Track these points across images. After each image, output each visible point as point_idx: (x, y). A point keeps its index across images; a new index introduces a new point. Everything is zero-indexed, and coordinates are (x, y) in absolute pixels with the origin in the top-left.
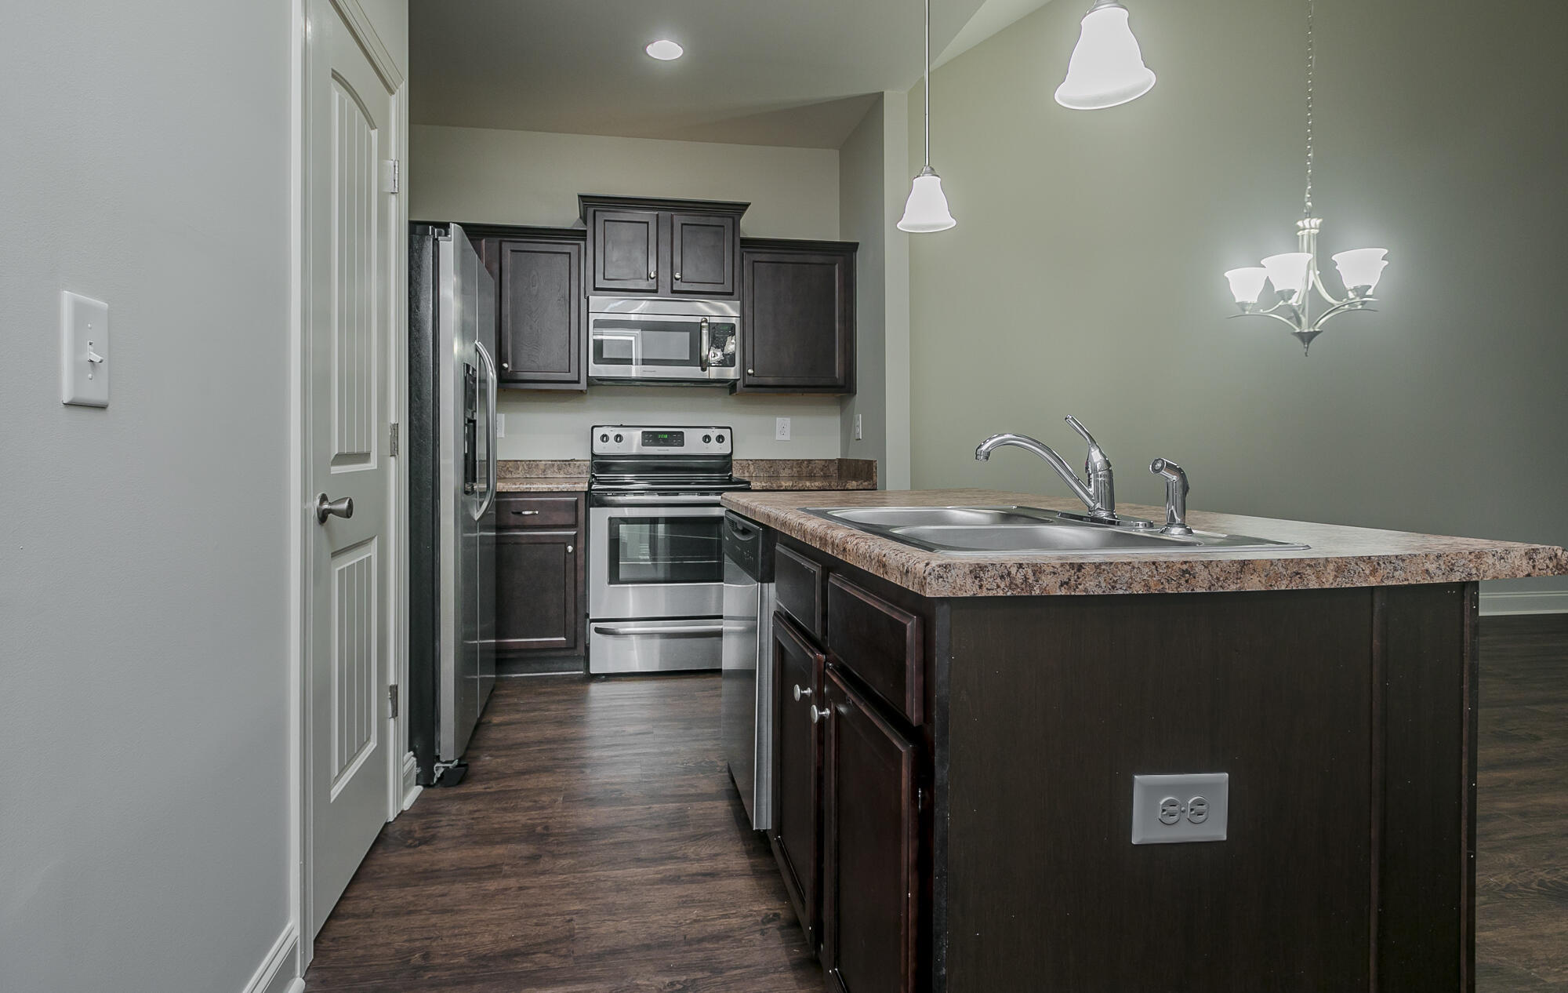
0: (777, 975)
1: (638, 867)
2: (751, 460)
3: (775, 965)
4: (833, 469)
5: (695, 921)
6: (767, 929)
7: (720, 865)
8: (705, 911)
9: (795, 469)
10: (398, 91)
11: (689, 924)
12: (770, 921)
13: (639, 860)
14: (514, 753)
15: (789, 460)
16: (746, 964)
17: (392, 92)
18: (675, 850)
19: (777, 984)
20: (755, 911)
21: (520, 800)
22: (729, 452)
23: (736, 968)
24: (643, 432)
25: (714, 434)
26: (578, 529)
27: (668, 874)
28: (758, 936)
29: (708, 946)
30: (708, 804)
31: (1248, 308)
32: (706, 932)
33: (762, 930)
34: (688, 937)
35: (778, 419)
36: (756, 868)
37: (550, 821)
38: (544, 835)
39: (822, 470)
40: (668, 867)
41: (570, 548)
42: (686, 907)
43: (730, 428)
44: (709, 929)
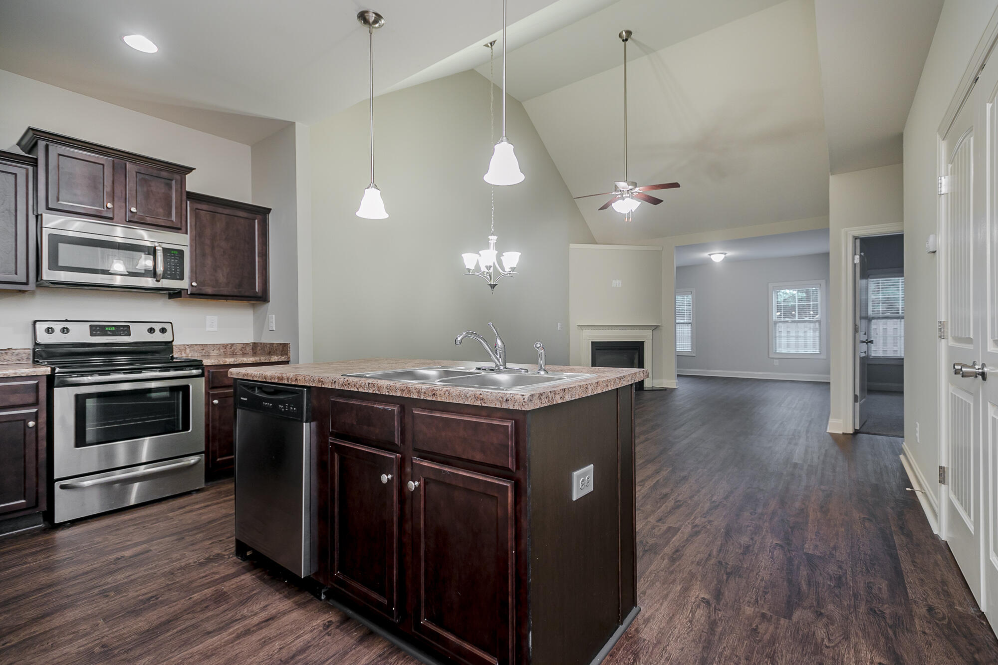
0: (354, 651)
1: (212, 637)
2: (187, 345)
3: (349, 647)
4: (249, 349)
5: (281, 649)
6: (330, 631)
7: (272, 611)
8: (283, 640)
9: (221, 350)
11: (277, 652)
12: (328, 626)
13: (209, 633)
14: (14, 606)
15: (217, 344)
16: (331, 655)
18: (233, 616)
19: (357, 655)
20: (315, 626)
21: (56, 638)
22: (171, 340)
23: (327, 660)
24: (90, 326)
25: (157, 327)
26: (39, 406)
27: (239, 631)
28: (327, 637)
29: (300, 658)
30: (237, 580)
31: (471, 271)
32: (292, 650)
33: (327, 633)
34: (282, 659)
35: (207, 317)
36: (297, 603)
37: (104, 640)
38: (105, 652)
39: (241, 350)
40: (236, 628)
41: (31, 424)
42: (268, 644)
43: (171, 323)
44: (294, 649)
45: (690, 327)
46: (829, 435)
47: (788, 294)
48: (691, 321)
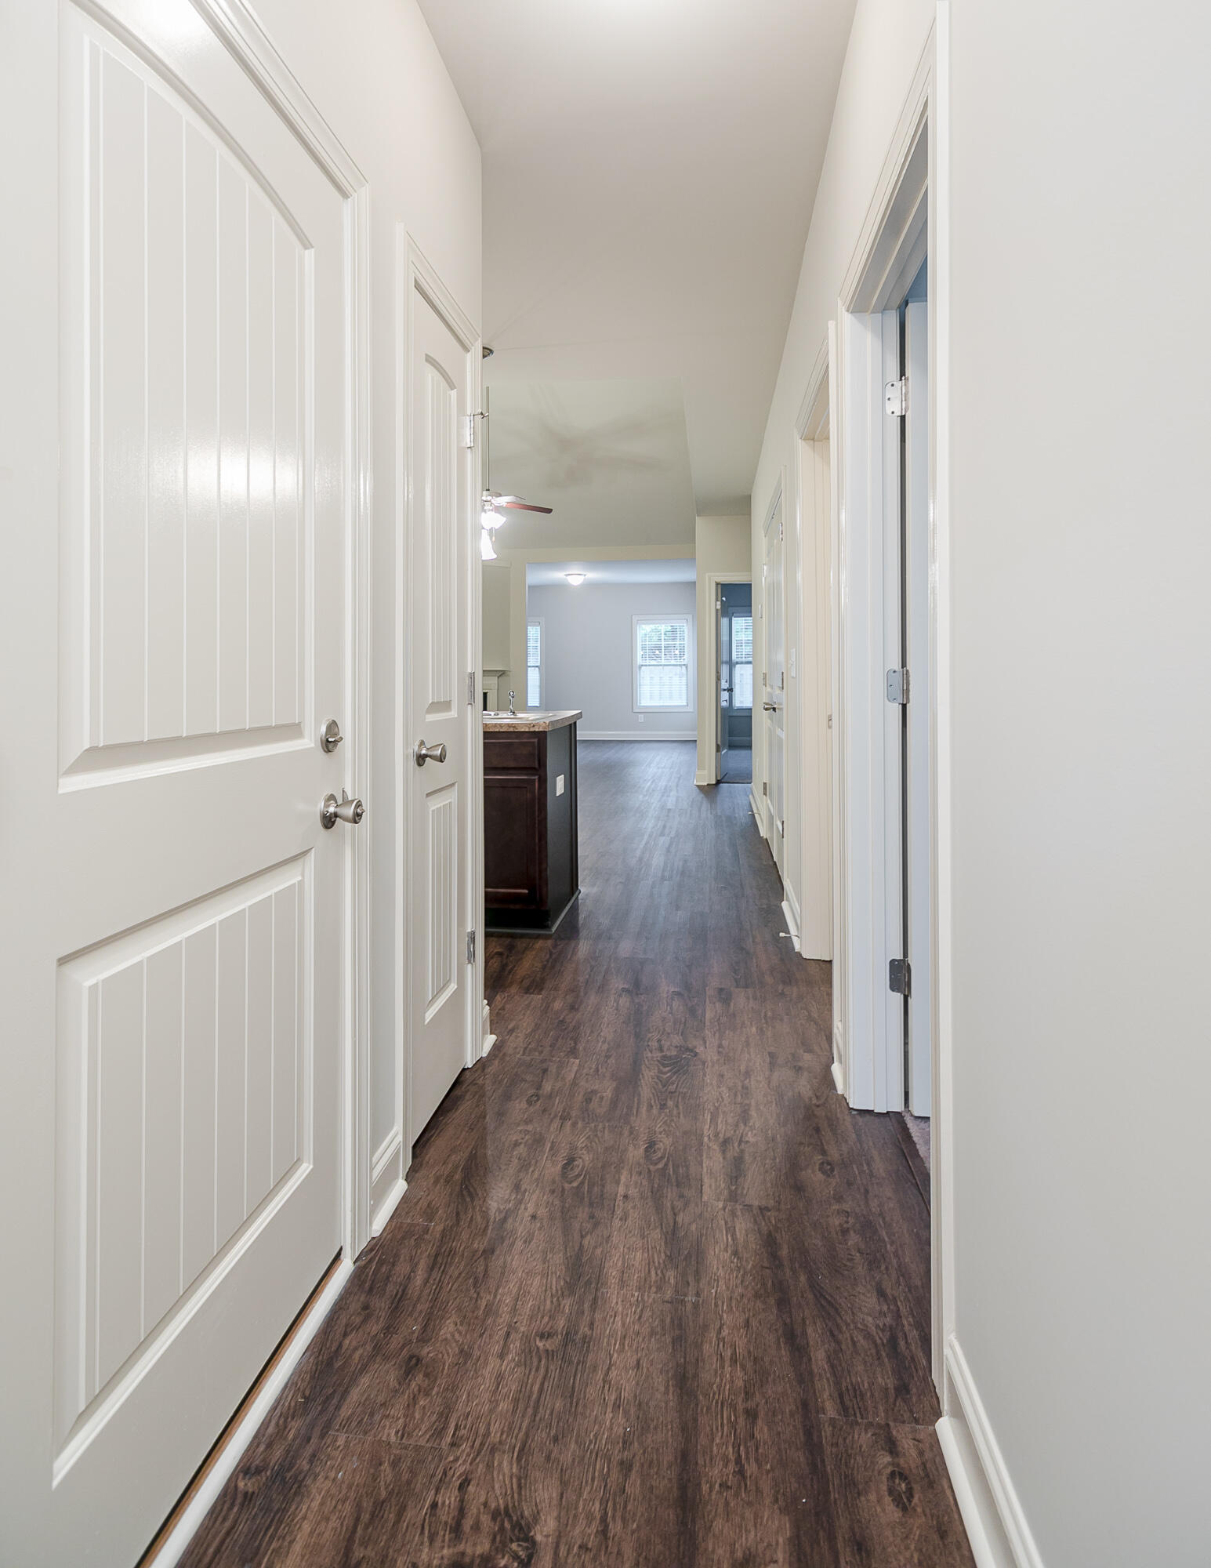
10: (473, 348)
17: (467, 350)
45: (538, 672)
46: (696, 788)
47: (647, 632)
48: (538, 664)
